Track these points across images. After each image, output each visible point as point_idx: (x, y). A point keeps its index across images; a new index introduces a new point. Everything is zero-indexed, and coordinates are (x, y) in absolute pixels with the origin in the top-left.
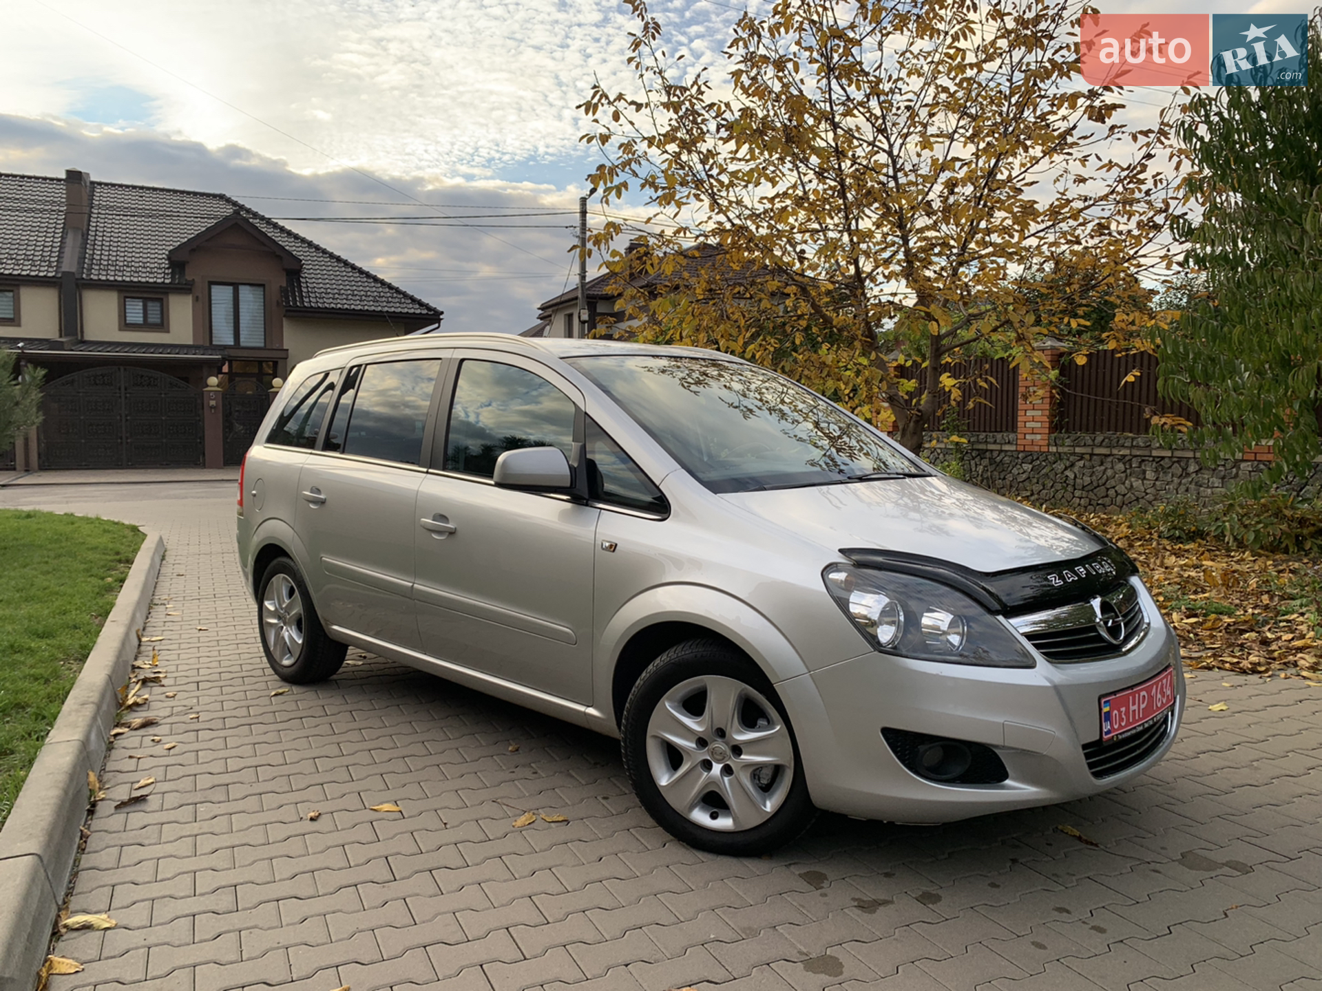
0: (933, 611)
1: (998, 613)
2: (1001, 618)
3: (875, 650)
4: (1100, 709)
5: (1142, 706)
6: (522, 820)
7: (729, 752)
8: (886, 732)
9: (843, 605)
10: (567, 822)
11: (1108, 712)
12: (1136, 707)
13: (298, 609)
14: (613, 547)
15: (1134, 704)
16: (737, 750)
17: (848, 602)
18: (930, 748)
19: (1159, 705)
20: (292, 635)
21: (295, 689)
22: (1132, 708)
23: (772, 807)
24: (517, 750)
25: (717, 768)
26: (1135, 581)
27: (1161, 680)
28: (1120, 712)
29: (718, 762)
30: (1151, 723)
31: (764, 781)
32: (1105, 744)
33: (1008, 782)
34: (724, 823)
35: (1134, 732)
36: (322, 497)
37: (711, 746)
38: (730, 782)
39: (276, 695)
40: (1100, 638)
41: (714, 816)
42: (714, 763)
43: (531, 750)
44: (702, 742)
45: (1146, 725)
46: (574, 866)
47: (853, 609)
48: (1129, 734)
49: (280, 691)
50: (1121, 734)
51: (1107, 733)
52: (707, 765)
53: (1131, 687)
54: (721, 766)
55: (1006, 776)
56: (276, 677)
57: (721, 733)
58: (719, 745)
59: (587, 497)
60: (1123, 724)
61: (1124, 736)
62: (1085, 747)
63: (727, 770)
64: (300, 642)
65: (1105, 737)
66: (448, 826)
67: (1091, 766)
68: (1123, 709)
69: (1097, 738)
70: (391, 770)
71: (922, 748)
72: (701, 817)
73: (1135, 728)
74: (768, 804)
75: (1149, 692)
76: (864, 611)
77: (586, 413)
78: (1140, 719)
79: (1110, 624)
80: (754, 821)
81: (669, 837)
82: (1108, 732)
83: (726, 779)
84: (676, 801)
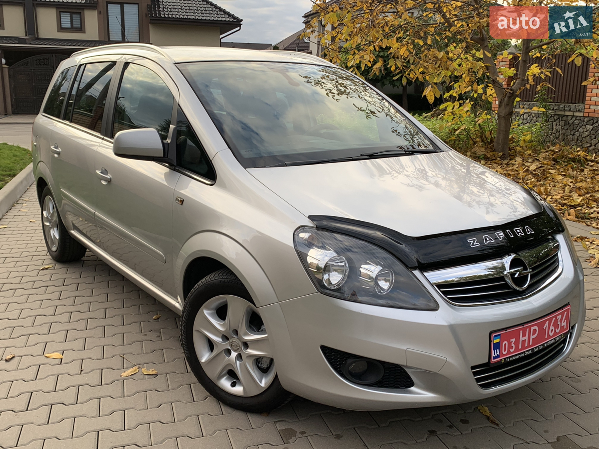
0: (369, 264)
1: (415, 268)
2: (417, 273)
3: (319, 291)
4: (490, 341)
5: (532, 337)
6: (129, 372)
7: (242, 346)
8: (324, 348)
9: (303, 257)
10: (156, 375)
11: (498, 343)
12: (526, 338)
13: (55, 218)
14: (182, 202)
15: (524, 335)
16: (246, 345)
17: (307, 255)
18: (355, 362)
19: (551, 334)
20: (55, 233)
21: (58, 266)
22: (521, 339)
23: (265, 384)
24: (158, 319)
25: (234, 354)
26: (560, 238)
27: (556, 316)
28: (510, 343)
29: (235, 351)
30: (541, 347)
31: (265, 366)
32: (492, 366)
33: (413, 389)
34: (238, 390)
35: (521, 356)
36: (59, 150)
37: (231, 341)
38: (240, 364)
39: (43, 269)
40: (506, 286)
41: (233, 385)
42: (232, 351)
43: (166, 319)
44: (225, 338)
45: (535, 350)
46: (140, 410)
47: (309, 260)
48: (517, 357)
49: (46, 267)
50: (508, 358)
51: (494, 358)
52: (229, 352)
53: (522, 324)
54: (237, 353)
55: (412, 384)
56: (50, 257)
57: (236, 332)
58: (235, 339)
59: (175, 164)
60: (512, 351)
61: (511, 359)
62: (473, 368)
63: (239, 357)
64: (58, 238)
65: (493, 361)
66: (82, 373)
67: (478, 380)
68: (514, 340)
69: (486, 361)
70: (74, 328)
71: (349, 361)
72: (225, 384)
73: (524, 352)
74: (264, 381)
75: (541, 326)
76: (316, 262)
77: (179, 105)
78: (529, 346)
79: (516, 276)
80: (254, 392)
81: (208, 394)
82: (498, 356)
83: (238, 362)
84: (211, 373)
